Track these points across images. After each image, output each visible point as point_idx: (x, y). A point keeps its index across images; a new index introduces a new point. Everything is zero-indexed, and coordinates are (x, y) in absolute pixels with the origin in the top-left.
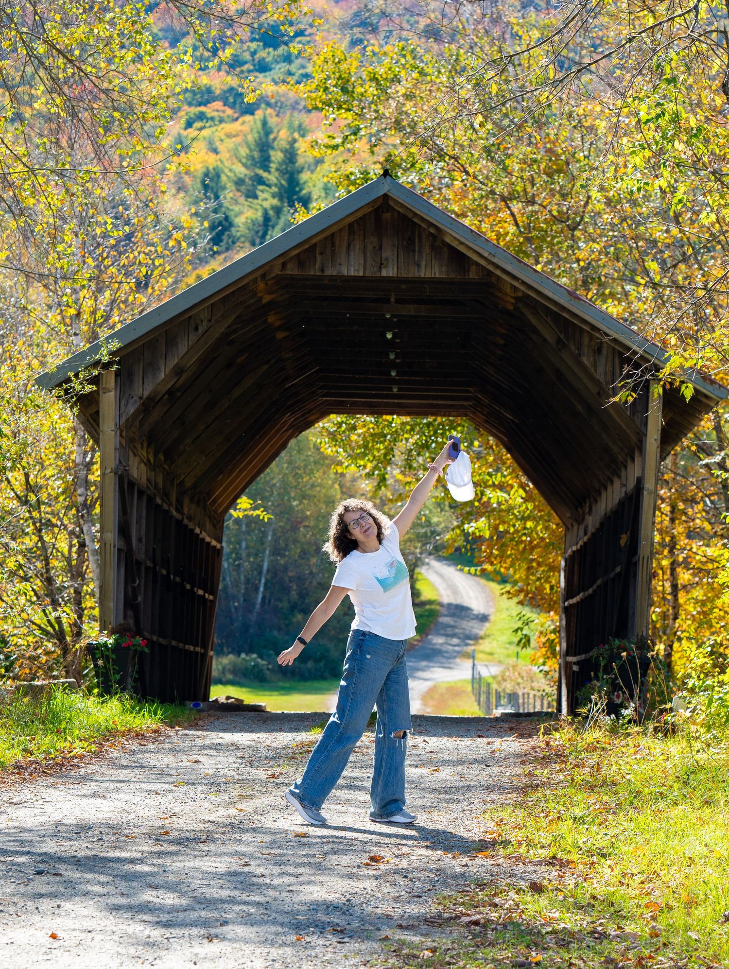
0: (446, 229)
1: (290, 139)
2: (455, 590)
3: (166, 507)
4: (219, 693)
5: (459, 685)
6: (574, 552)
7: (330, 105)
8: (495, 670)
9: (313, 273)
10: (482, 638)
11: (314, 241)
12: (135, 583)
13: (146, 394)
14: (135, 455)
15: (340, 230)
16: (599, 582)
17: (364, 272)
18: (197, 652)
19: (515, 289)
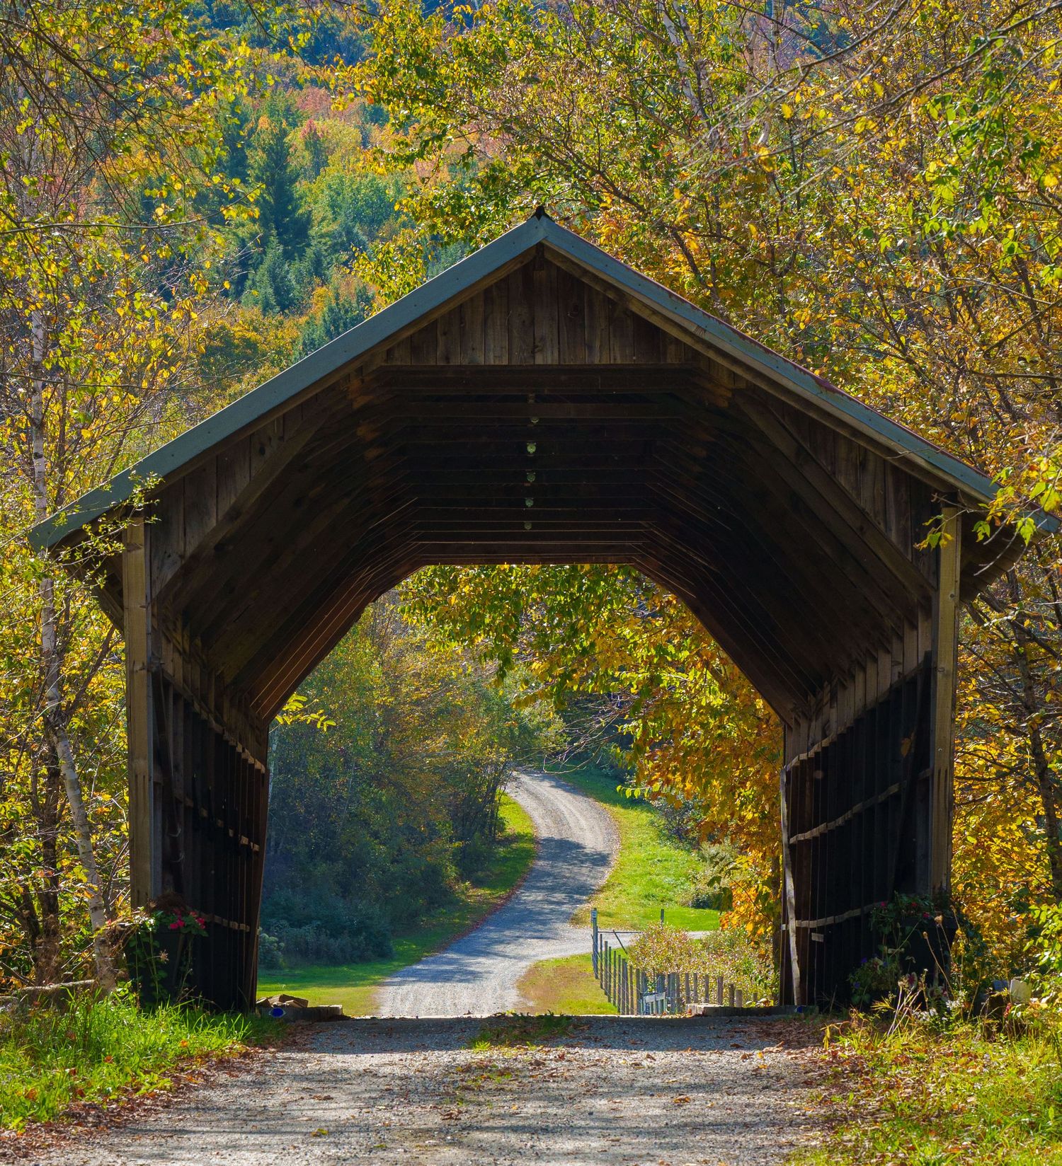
0: (633, 293)
1: (276, 131)
2: (559, 819)
3: (204, 716)
4: (269, 993)
5: (574, 963)
6: (802, 762)
7: (401, 95)
8: (628, 940)
9: (432, 363)
10: (601, 890)
11: (435, 316)
12: (176, 832)
13: (190, 550)
14: (169, 641)
15: (472, 300)
16: (857, 808)
17: (510, 360)
18: (242, 931)
19: (735, 377)
